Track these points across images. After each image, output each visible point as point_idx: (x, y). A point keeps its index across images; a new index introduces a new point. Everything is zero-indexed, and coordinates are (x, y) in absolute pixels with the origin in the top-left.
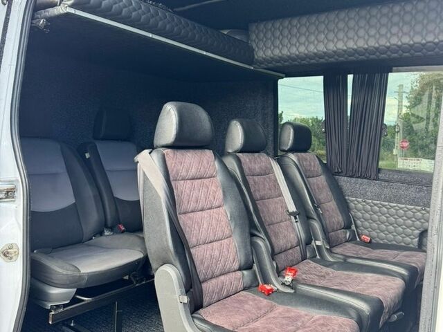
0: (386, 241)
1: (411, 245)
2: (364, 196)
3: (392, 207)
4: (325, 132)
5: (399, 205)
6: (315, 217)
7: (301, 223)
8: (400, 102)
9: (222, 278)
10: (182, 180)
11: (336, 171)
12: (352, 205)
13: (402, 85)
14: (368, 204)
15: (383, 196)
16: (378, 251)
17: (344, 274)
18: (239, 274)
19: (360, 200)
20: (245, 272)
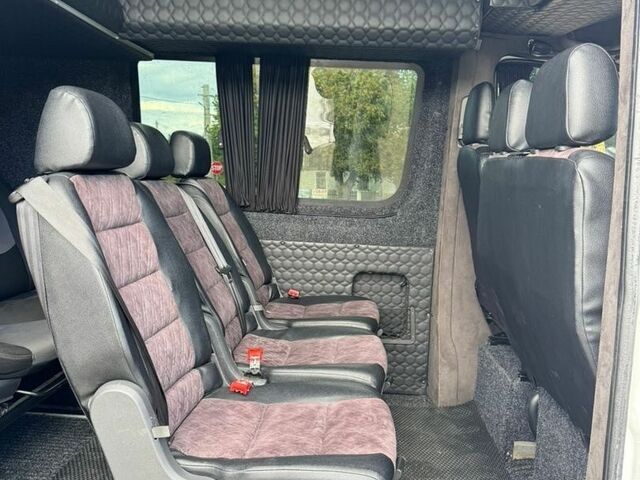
0: (313, 293)
1: (344, 294)
2: (283, 236)
3: (319, 248)
4: (224, 148)
5: (328, 244)
6: (243, 272)
7: (236, 284)
8: (207, 109)
9: (180, 384)
10: (104, 229)
11: (243, 204)
12: (267, 250)
13: (208, 86)
14: (288, 246)
15: (307, 235)
16: (314, 307)
17: (306, 344)
18: (196, 372)
19: (277, 242)
20: (203, 369)
